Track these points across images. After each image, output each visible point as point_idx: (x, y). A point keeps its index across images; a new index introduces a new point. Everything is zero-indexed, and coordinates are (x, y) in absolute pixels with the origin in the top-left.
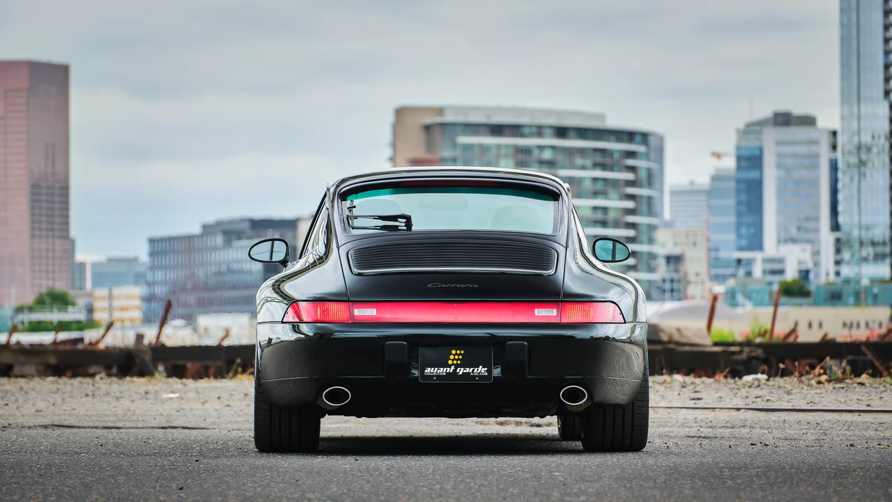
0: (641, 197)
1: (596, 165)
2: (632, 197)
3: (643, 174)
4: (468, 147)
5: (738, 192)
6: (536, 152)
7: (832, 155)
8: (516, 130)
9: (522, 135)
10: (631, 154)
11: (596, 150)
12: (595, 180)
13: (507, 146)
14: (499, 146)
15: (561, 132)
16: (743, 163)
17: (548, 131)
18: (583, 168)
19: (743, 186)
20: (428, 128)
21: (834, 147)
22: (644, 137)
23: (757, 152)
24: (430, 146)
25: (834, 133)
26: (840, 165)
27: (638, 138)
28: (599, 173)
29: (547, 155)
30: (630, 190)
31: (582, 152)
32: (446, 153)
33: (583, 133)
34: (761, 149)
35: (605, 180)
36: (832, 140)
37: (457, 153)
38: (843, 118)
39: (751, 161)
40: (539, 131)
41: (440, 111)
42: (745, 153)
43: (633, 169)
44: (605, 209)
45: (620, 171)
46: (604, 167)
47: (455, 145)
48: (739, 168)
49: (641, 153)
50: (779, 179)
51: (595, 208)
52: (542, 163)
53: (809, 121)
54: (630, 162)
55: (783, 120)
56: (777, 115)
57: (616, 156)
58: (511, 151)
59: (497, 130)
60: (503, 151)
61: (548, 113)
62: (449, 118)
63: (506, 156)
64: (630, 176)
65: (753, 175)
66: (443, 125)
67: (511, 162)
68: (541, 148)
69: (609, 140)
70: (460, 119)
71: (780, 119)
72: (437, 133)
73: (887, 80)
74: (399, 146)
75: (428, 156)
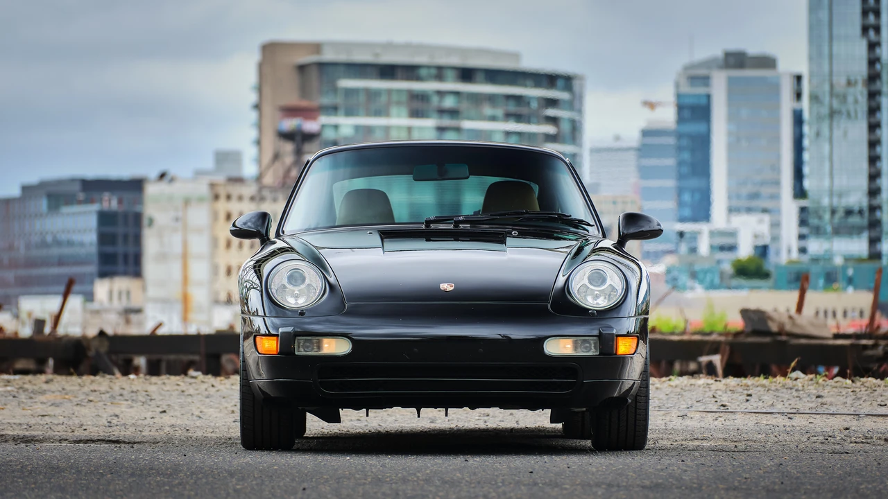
1: (508, 116)
3: (566, 127)
4: (350, 92)
5: (680, 149)
6: (435, 100)
7: (796, 105)
8: (410, 71)
9: (419, 79)
10: (552, 103)
11: (509, 97)
12: (508, 134)
13: (399, 91)
14: (389, 92)
15: (467, 74)
16: (687, 114)
17: (450, 74)
18: (493, 118)
19: (685, 142)
20: (302, 68)
21: (798, 96)
23: (703, 101)
24: (304, 91)
25: (799, 78)
26: (806, 115)
27: (560, 83)
28: (512, 126)
29: (449, 102)
31: (491, 99)
32: (326, 100)
33: (493, 75)
34: (708, 97)
35: (519, 134)
36: (796, 87)
37: (339, 100)
38: (811, 59)
39: (695, 110)
40: (439, 72)
41: (317, 47)
42: (688, 101)
43: (554, 120)
45: (538, 123)
46: (519, 118)
47: (335, 90)
48: (681, 119)
49: (564, 101)
50: (730, 134)
52: (442, 112)
53: (767, 62)
54: (551, 112)
55: (736, 60)
56: (728, 55)
57: (534, 105)
58: (404, 98)
59: (388, 71)
60: (395, 97)
61: (450, 50)
62: (328, 56)
63: (399, 103)
64: (550, 129)
65: (696, 128)
66: (321, 66)
67: (404, 111)
68: (441, 94)
69: (525, 86)
70: (342, 57)
71: (732, 60)
72: (314, 74)
73: (865, 13)
74: (267, 90)
75: (304, 103)
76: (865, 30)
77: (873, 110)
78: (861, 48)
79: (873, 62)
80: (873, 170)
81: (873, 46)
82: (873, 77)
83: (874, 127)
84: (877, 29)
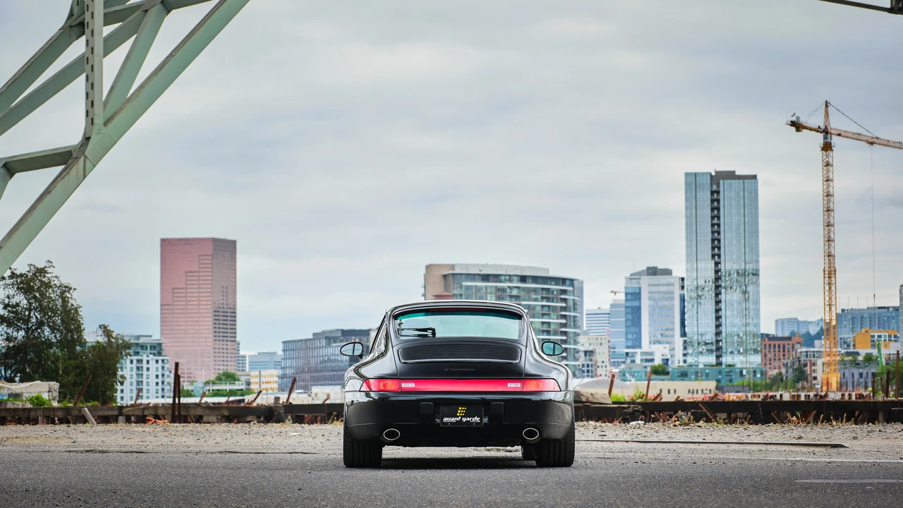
0: (570, 316)
1: (543, 298)
2: (564, 317)
3: (571, 303)
4: (468, 288)
5: (626, 313)
6: (508, 290)
7: (682, 292)
8: (496, 277)
9: (501, 281)
10: (564, 292)
11: (543, 289)
12: (543, 306)
13: (491, 287)
14: (486, 287)
15: (523, 279)
16: (629, 297)
17: (516, 278)
18: (536, 300)
19: (629, 310)
20: (445, 276)
21: (683, 287)
22: (572, 280)
23: (638, 291)
24: (446, 287)
25: (683, 279)
26: (686, 298)
27: (568, 282)
28: (544, 303)
29: (515, 292)
30: (563, 313)
31: (535, 290)
32: (456, 292)
33: (535, 279)
34: (640, 288)
35: (549, 306)
36: (681, 283)
37: (463, 292)
38: (687, 270)
39: (634, 295)
40: (510, 278)
41: (453, 267)
42: (630, 291)
43: (565, 300)
44: (549, 323)
45: (558, 301)
46: (548, 299)
47: (461, 286)
48: (627, 300)
49: (570, 291)
50: (650, 306)
51: (543, 323)
52: (511, 297)
53: (667, 272)
54: (563, 296)
55: (653, 271)
56: (649, 268)
57: (555, 293)
58: (494, 290)
59: (486, 278)
60: (489, 290)
61: (516, 267)
62: (458, 270)
63: (491, 293)
64: (564, 305)
65: (635, 304)
66: (453, 274)
67: (494, 298)
68: (511, 288)
69: (551, 285)
70: (464, 271)
71: (650, 271)
72: (451, 278)
73: (713, 248)
74: (428, 287)
75: (445, 294)
76: (713, 256)
77: (717, 295)
78: (711, 265)
79: (717, 272)
80: (718, 323)
81: (717, 264)
82: (717, 279)
83: (718, 302)
84: (719, 256)
